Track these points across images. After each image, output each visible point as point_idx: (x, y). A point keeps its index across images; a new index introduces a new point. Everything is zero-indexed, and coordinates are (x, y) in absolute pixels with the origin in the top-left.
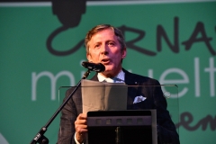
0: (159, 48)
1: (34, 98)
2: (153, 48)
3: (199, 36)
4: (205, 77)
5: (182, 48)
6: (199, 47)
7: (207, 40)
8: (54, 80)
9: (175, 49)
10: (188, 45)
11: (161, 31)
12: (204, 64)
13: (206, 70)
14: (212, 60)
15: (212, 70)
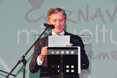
0: (79, 20)
1: (18, 42)
2: (76, 20)
3: (98, 14)
4: (100, 34)
5: (90, 20)
9: (87, 20)
11: (80, 11)
13: (101, 31)
14: (104, 26)
15: (104, 31)
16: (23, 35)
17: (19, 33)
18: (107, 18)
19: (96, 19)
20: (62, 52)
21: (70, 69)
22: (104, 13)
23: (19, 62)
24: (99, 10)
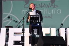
0: (39, 7)
2: (38, 7)
4: (45, 11)
6: (45, 7)
7: (46, 6)
8: (25, 11)
9: (41, 7)
10: (43, 7)
11: (39, 5)
12: (45, 9)
15: (46, 10)
16: (24, 12)
17: (22, 11)
18: (47, 7)
19: (44, 7)
20: (34, 16)
21: (37, 21)
22: (46, 5)
23: (22, 19)
24: (45, 4)
